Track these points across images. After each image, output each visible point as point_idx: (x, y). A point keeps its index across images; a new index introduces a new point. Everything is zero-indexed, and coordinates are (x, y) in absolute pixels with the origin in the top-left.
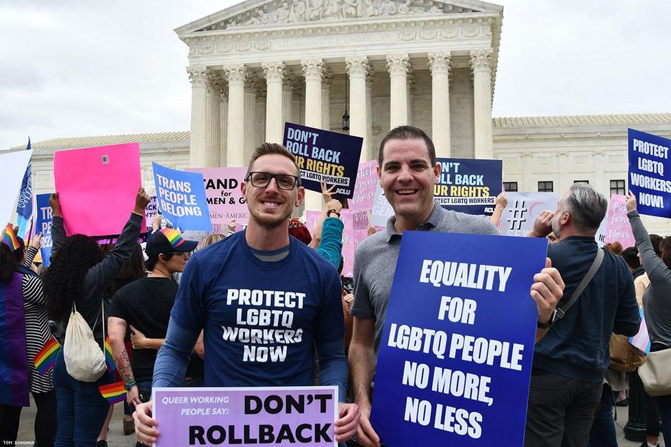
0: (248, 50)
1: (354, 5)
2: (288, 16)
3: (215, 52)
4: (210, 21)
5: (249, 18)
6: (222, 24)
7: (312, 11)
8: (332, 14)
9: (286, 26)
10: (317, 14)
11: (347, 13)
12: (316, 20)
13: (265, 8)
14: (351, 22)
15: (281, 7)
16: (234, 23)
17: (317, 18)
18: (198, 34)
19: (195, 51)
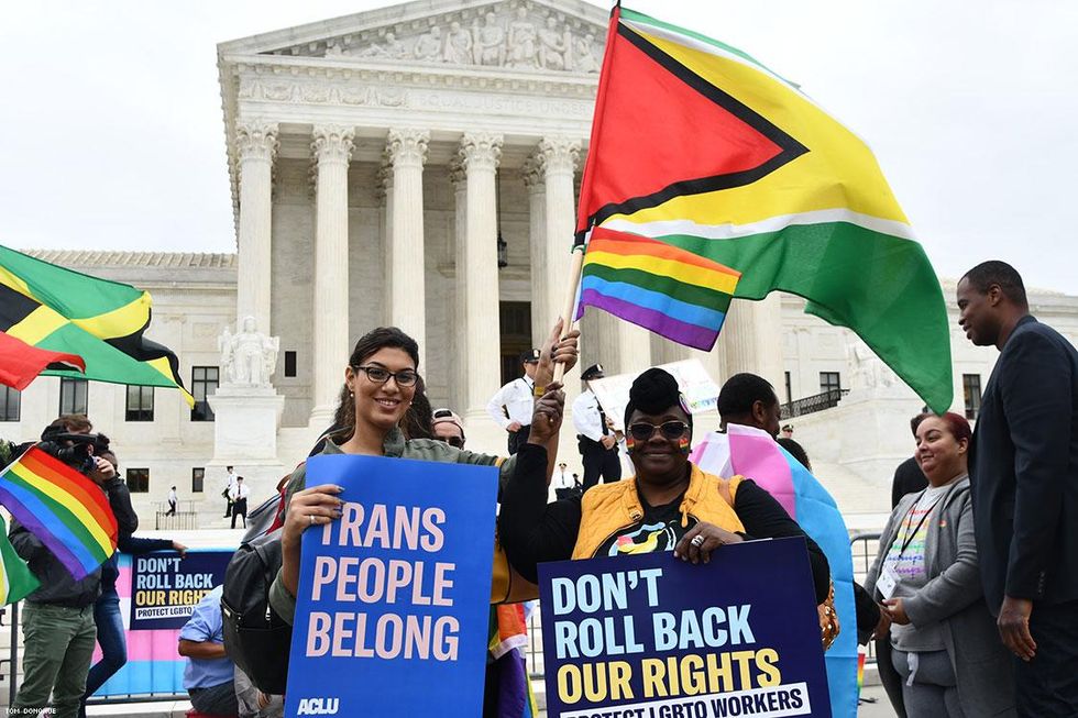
0: (363, 102)
1: (561, 49)
2: (442, 52)
3: (297, 99)
4: (292, 38)
5: (367, 44)
6: (313, 48)
7: (485, 48)
8: (525, 60)
9: (443, 68)
10: (495, 56)
11: (547, 61)
12: (493, 65)
13: (399, 30)
14: (557, 78)
15: (426, 33)
16: (337, 49)
17: (496, 62)
18: (267, 60)
19: (254, 91)
